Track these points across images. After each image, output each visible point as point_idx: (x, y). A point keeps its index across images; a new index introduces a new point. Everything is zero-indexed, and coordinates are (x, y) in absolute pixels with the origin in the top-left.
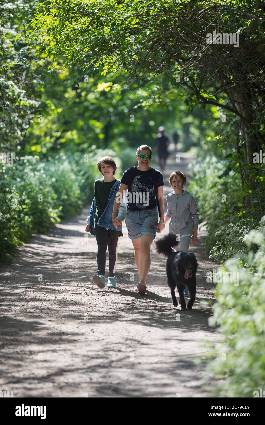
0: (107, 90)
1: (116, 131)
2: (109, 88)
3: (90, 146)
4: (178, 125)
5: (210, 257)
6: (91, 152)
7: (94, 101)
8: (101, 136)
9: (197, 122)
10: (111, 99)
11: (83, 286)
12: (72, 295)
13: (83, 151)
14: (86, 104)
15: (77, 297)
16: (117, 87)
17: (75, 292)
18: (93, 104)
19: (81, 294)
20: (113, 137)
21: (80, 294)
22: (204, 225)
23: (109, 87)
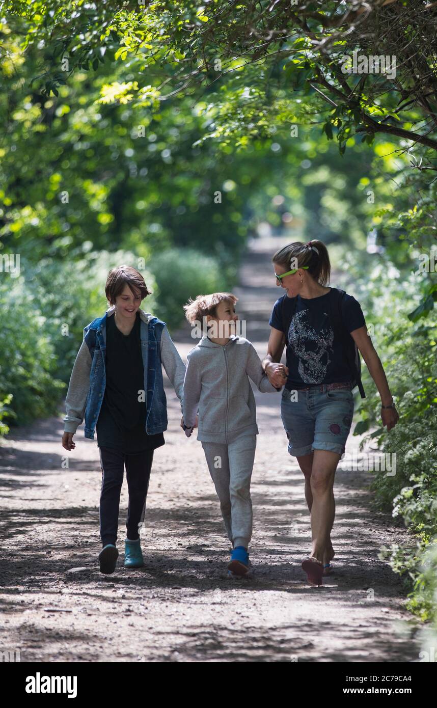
0: (124, 100)
1: (141, 205)
2: (130, 97)
3: (77, 243)
4: (293, 192)
5: (395, 513)
6: (82, 256)
7: (87, 130)
8: (105, 219)
9: (340, 183)
10: (129, 125)
11: (75, 592)
12: (47, 614)
13: (59, 256)
14: (65, 137)
15: (60, 620)
16: (151, 94)
17: (57, 609)
18: (82, 138)
19: (70, 612)
20: (135, 221)
21: (67, 612)
22: (373, 436)
23: (129, 92)
